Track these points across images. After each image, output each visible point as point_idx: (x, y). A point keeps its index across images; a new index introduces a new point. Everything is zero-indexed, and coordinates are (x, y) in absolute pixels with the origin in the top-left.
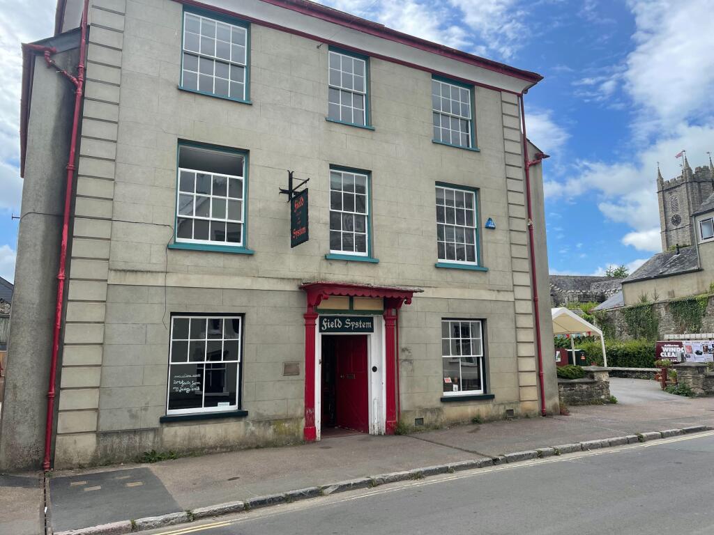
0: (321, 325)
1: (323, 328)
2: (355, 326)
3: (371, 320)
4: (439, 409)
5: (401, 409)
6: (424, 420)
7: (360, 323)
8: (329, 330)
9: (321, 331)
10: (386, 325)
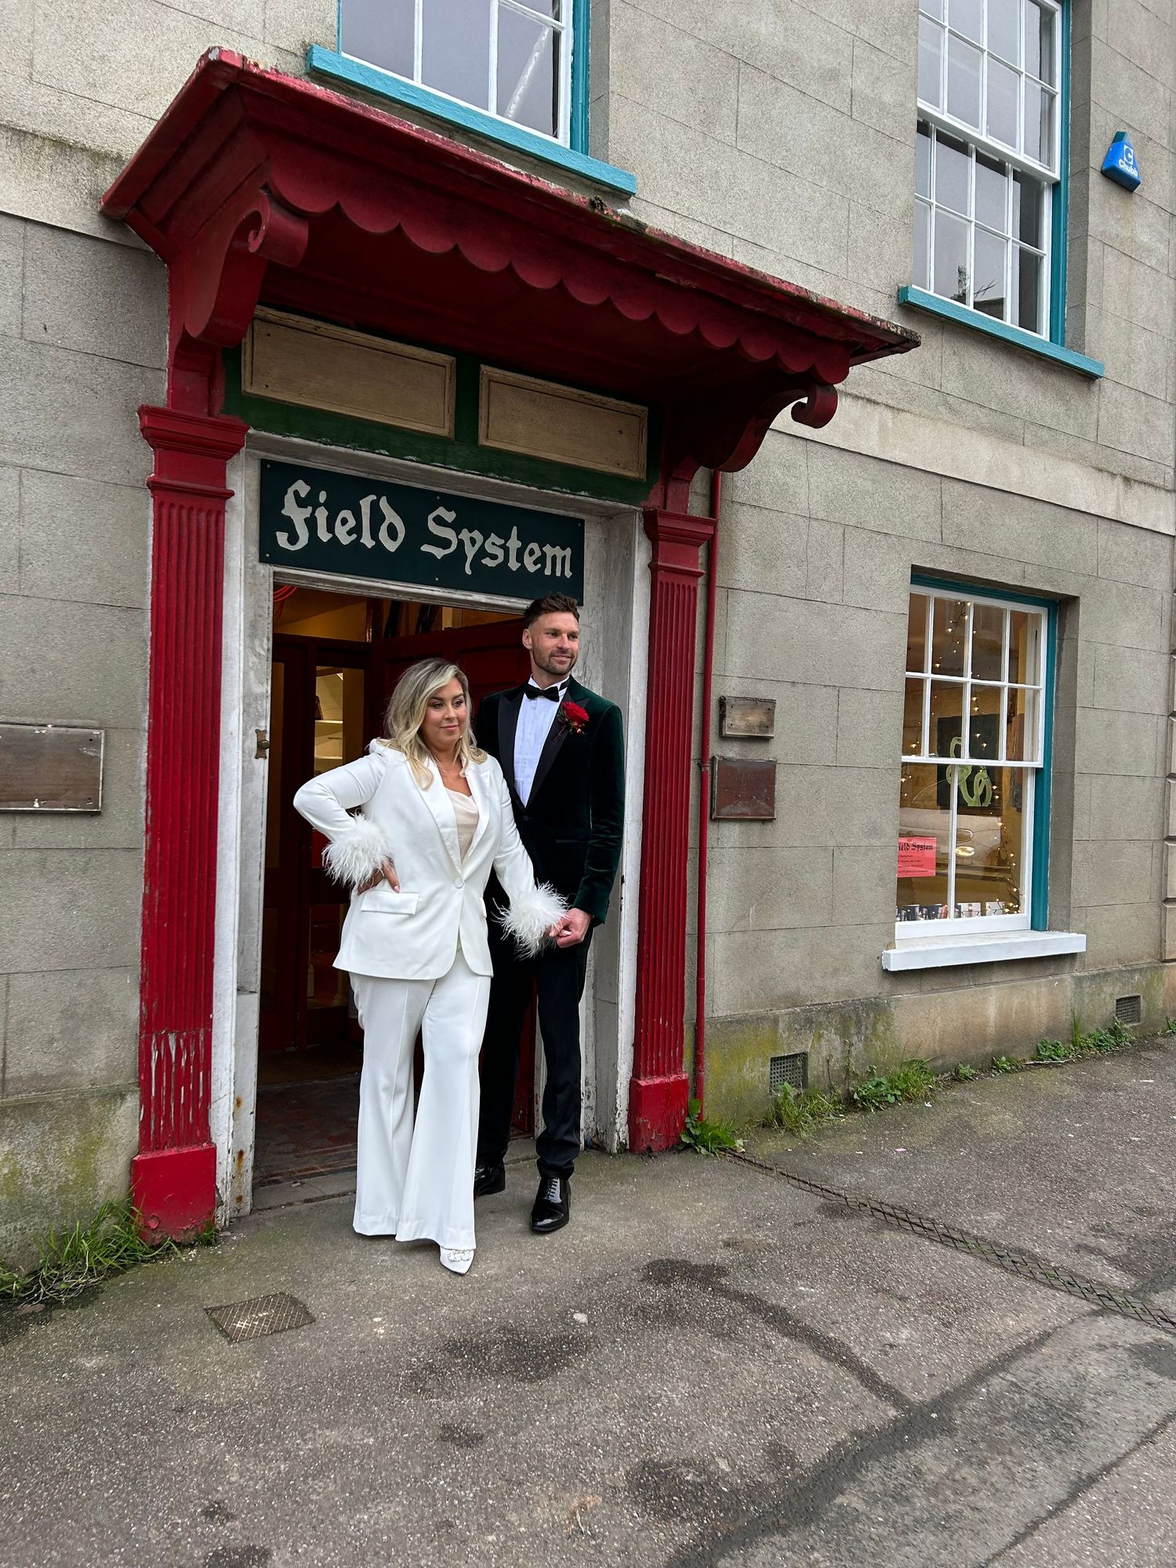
0: (271, 519)
1: (282, 539)
2: (482, 553)
3: (570, 534)
4: (876, 1008)
5: (708, 1013)
6: (813, 1062)
7: (514, 544)
8: (320, 555)
9: (268, 552)
10: (653, 568)
